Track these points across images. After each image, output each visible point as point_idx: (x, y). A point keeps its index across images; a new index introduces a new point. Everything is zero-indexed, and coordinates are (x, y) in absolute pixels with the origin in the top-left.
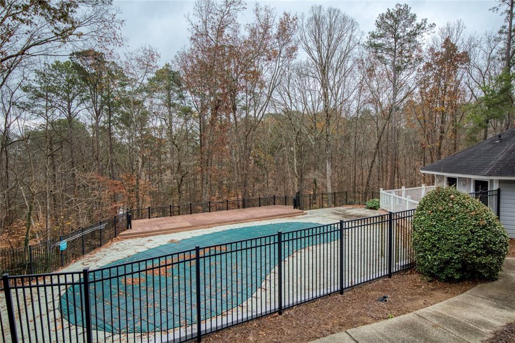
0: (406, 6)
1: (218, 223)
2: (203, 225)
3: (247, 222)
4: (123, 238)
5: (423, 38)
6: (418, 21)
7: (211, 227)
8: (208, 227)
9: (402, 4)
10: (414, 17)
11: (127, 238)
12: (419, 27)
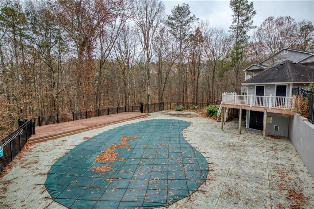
0: (188, 5)
1: (105, 124)
2: (96, 126)
3: (123, 122)
4: (35, 142)
5: (194, 25)
6: (191, 15)
7: (102, 127)
8: (100, 127)
9: (186, 4)
10: (189, 12)
11: (38, 142)
12: (191, 18)
